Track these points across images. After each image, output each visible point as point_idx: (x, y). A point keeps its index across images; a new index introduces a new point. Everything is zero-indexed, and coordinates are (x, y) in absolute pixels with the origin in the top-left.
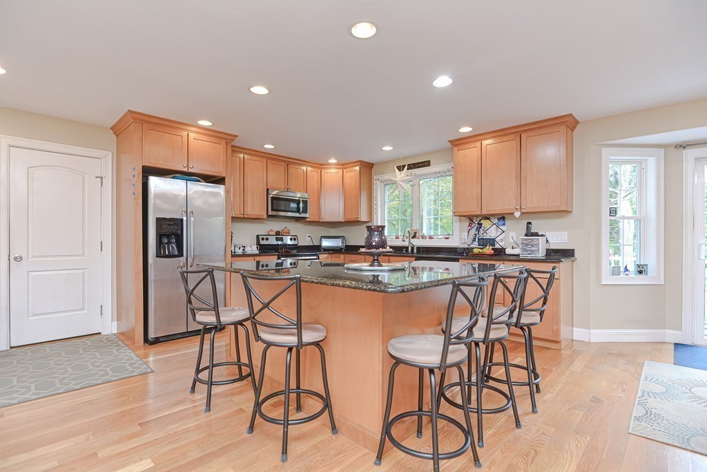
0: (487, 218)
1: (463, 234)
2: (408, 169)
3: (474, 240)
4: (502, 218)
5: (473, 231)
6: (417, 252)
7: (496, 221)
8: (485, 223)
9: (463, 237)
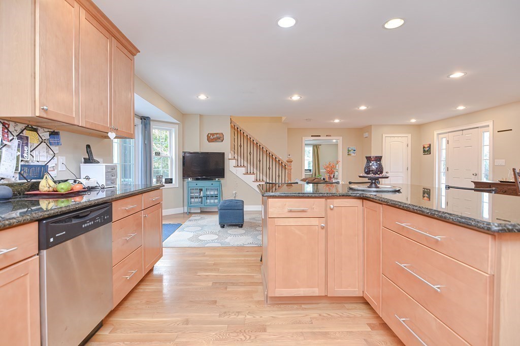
3: (16, 168)
4: (55, 132)
5: (11, 152)
7: (46, 136)
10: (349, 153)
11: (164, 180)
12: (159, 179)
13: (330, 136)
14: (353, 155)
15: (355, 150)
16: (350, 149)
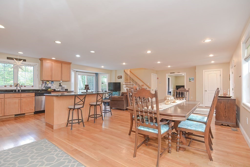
0: (48, 81)
1: (40, 85)
2: (23, 61)
3: (44, 87)
4: (52, 81)
5: (44, 85)
6: (18, 91)
7: (51, 82)
8: (48, 83)
9: (40, 86)
10: (190, 80)
11: (104, 91)
12: (102, 90)
13: (180, 72)
14: (192, 81)
15: (193, 79)
16: (190, 78)
